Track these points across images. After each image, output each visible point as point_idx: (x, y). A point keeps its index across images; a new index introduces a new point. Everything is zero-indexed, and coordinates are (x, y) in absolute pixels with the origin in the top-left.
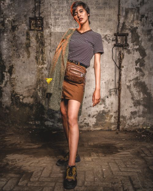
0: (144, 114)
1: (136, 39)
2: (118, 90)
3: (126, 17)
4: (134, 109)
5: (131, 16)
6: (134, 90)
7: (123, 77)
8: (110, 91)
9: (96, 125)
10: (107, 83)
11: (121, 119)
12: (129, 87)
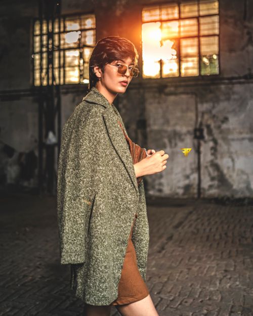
0: (218, 187)
1: (210, 132)
2: (198, 169)
3: (203, 117)
4: (210, 183)
5: (206, 117)
6: (211, 169)
7: (202, 160)
8: (192, 169)
9: (184, 194)
10: (191, 164)
11: (202, 191)
12: (206, 167)
